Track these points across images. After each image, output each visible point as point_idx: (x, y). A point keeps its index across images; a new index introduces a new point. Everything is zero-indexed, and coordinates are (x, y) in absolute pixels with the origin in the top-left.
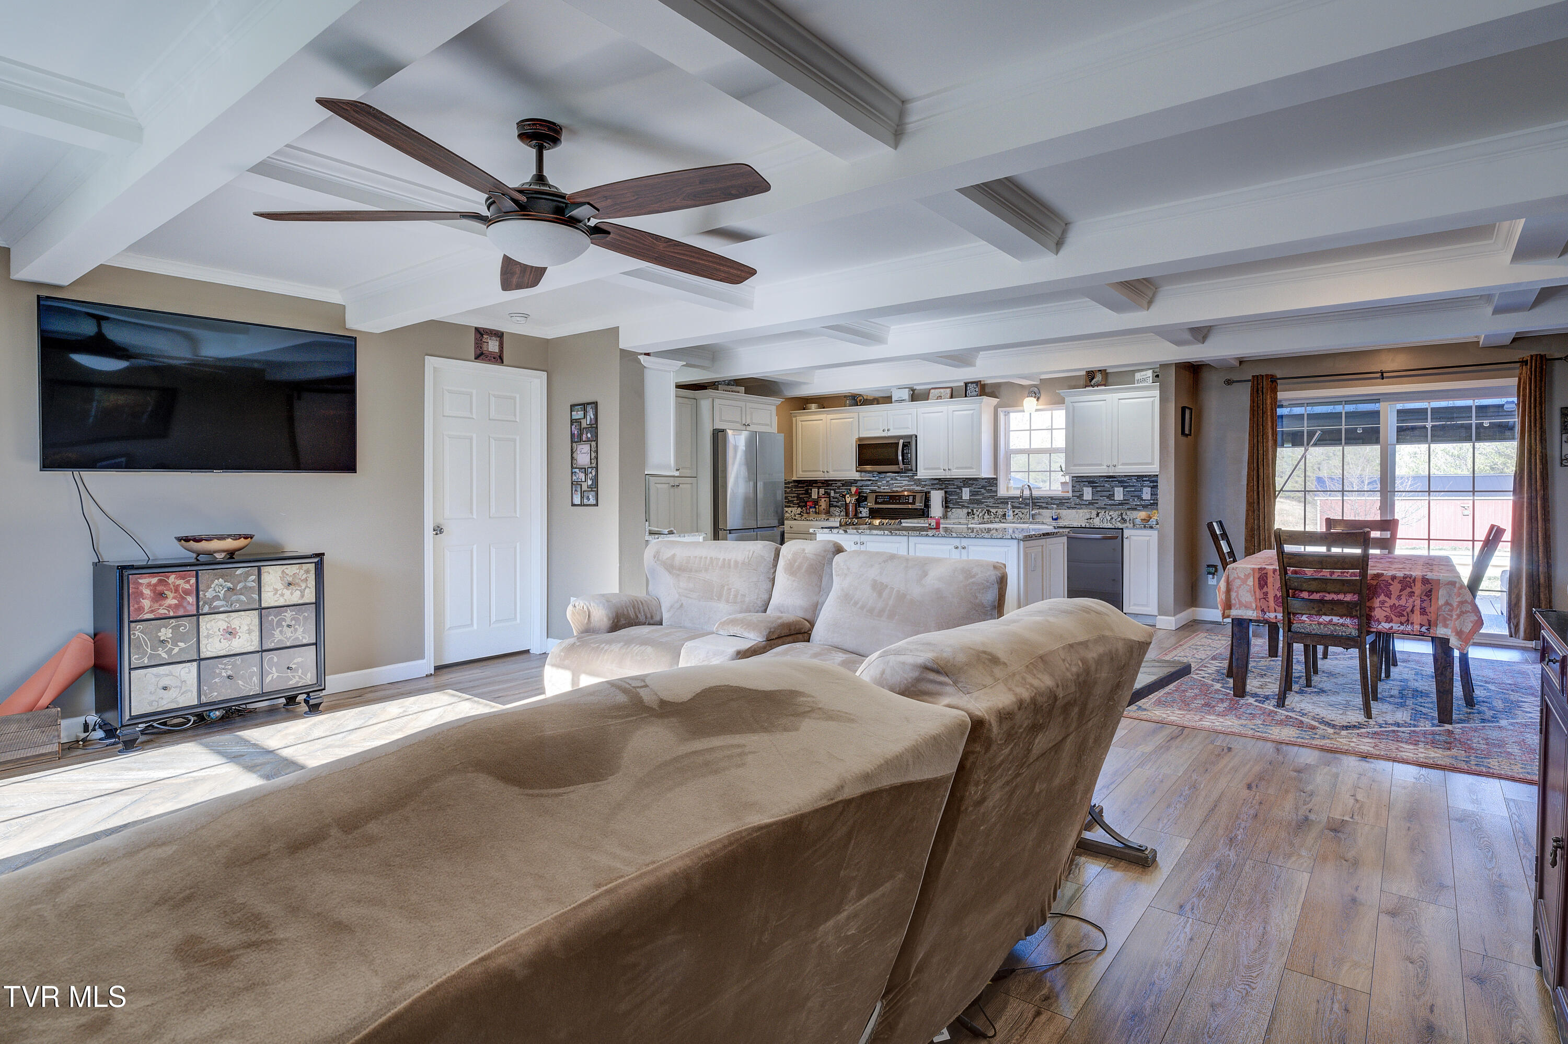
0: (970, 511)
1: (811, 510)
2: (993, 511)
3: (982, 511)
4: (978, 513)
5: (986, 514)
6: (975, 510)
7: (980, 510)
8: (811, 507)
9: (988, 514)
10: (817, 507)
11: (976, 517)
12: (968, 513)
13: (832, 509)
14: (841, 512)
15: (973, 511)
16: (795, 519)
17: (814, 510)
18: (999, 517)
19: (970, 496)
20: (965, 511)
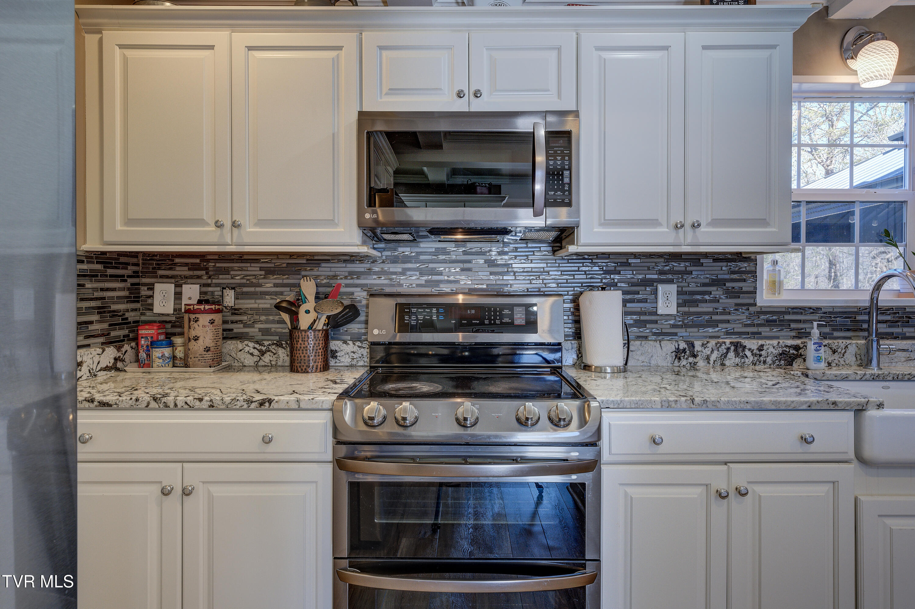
0: (683, 345)
1: (157, 353)
2: (752, 344)
3: (719, 345)
4: (707, 351)
5: (731, 354)
6: (698, 345)
7: (713, 342)
8: (154, 344)
9: (737, 354)
10: (178, 340)
11: (701, 363)
12: (678, 354)
13: (231, 346)
14: (263, 353)
15: (692, 345)
16: (104, 405)
17: (167, 352)
18: (769, 360)
19: (679, 305)
20: (669, 346)
